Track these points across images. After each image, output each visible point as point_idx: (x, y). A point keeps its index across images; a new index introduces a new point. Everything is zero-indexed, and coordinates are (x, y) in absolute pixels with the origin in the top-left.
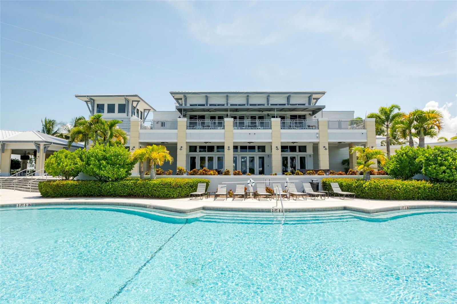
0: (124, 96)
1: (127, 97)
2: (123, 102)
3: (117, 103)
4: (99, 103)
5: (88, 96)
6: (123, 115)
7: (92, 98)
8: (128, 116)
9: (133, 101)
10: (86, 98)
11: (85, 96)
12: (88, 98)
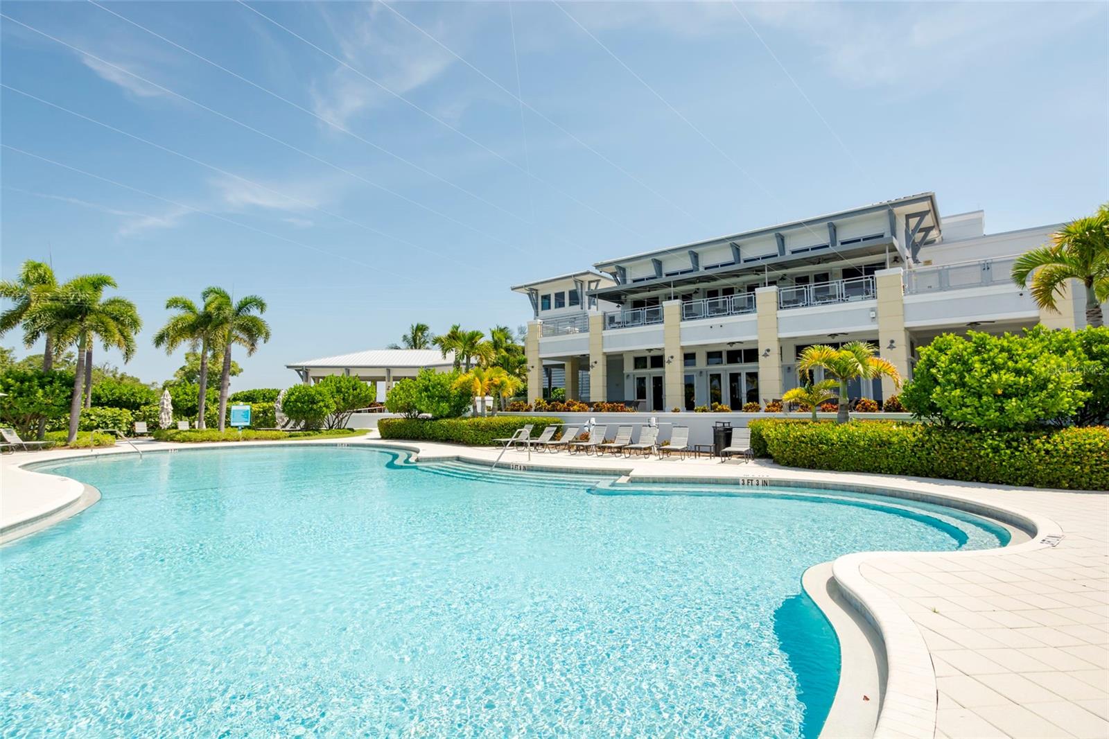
0: (570, 277)
1: (577, 278)
2: (573, 287)
3: (566, 288)
4: (543, 294)
5: (525, 286)
6: (577, 308)
7: (532, 287)
8: (582, 308)
9: (590, 282)
10: (523, 289)
11: (522, 287)
12: (527, 288)
